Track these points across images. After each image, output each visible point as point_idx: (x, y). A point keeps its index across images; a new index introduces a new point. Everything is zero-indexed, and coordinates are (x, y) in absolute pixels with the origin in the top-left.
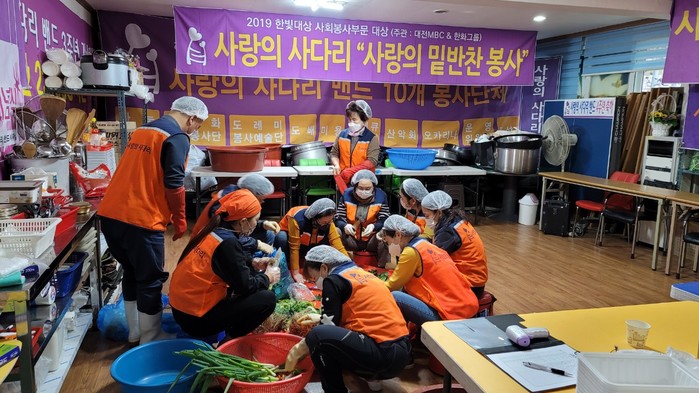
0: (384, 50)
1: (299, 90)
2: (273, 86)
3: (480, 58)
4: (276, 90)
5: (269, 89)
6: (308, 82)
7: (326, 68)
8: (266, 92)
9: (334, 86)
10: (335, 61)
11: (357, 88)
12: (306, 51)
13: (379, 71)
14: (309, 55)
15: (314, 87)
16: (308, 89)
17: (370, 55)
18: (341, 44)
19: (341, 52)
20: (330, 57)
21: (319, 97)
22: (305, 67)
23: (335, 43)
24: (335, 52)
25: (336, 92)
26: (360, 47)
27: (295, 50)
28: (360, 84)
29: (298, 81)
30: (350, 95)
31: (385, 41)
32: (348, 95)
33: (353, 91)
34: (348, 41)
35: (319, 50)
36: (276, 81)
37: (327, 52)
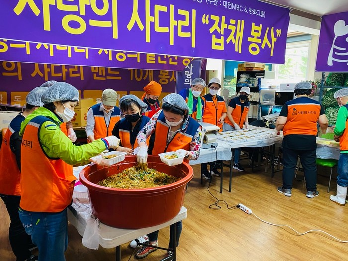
1: (67, 73)
2: (47, 70)
4: (49, 73)
5: (43, 72)
6: (73, 67)
8: (42, 75)
9: (93, 70)
11: (110, 72)
13: (111, 59)
15: (78, 72)
16: (73, 72)
21: (82, 78)
25: (95, 75)
28: (112, 69)
29: (66, 67)
30: (105, 76)
32: (104, 76)
33: (107, 74)
36: (49, 66)
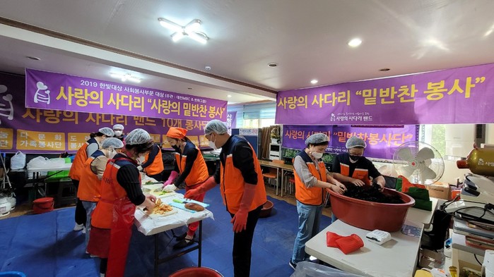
0: (161, 103)
1: (114, 120)
2: (98, 117)
3: (206, 110)
4: (100, 120)
5: (95, 119)
6: (120, 116)
7: (130, 109)
8: (94, 121)
9: (135, 119)
10: (135, 106)
11: (148, 120)
12: (118, 100)
13: (159, 112)
14: (120, 103)
16: (120, 119)
17: (154, 105)
18: (139, 98)
19: (139, 102)
20: (133, 104)
21: (126, 124)
22: (118, 108)
23: (135, 98)
24: (135, 102)
25: (136, 122)
26: (149, 101)
27: (112, 100)
28: (149, 118)
29: (114, 116)
30: (144, 123)
31: (162, 99)
33: (146, 121)
34: (143, 98)
35: (126, 101)
37: (131, 102)
